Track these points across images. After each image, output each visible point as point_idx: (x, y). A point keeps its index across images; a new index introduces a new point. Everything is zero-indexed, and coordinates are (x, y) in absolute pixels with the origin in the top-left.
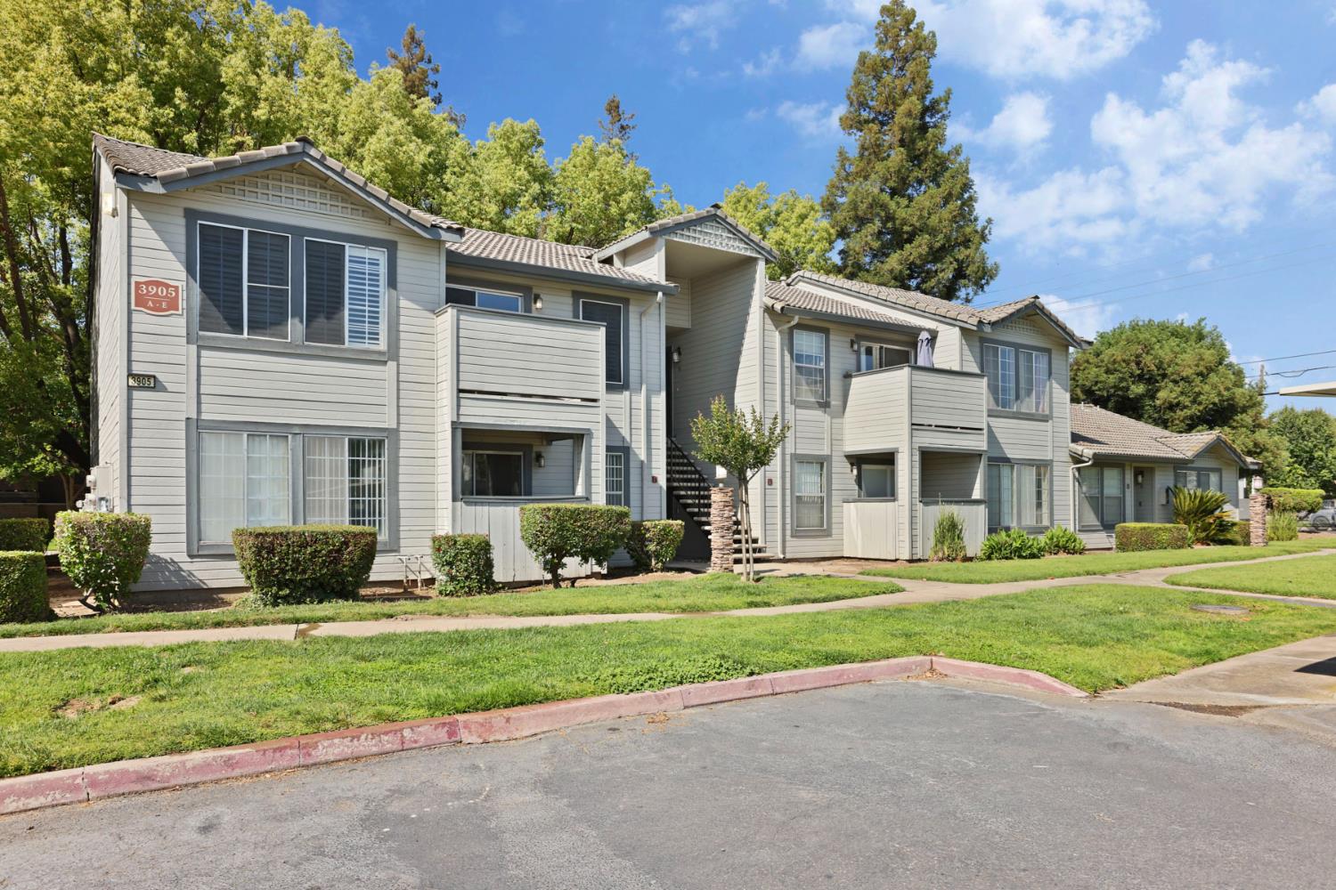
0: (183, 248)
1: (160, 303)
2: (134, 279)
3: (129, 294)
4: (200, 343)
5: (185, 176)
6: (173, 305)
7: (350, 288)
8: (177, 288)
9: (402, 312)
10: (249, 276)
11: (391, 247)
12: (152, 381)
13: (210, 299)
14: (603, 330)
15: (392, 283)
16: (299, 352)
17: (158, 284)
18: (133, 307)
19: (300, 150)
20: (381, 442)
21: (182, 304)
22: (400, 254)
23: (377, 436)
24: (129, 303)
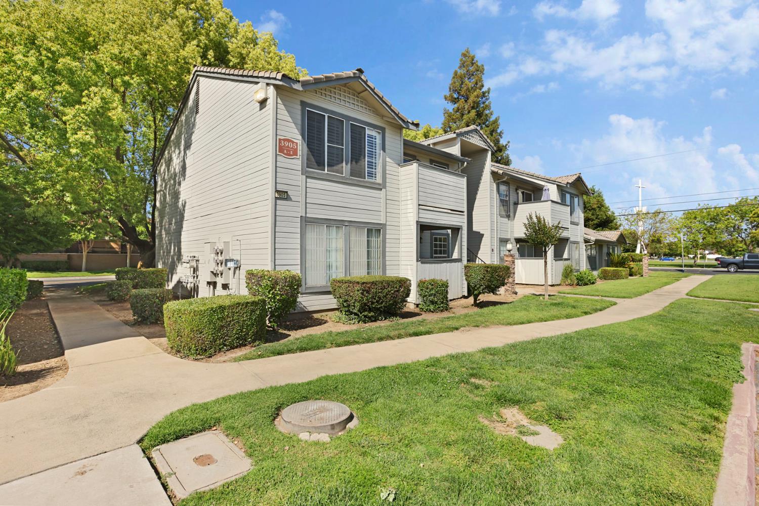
0: (299, 122)
1: (290, 151)
2: (278, 137)
3: (276, 145)
4: (307, 175)
5: (311, 82)
6: (295, 153)
7: (368, 150)
8: (297, 143)
9: (388, 164)
10: (328, 140)
11: (383, 130)
12: (286, 194)
13: (311, 152)
14: (465, 179)
15: (384, 149)
16: (347, 182)
17: (289, 141)
18: (278, 153)
19: (357, 75)
20: (380, 230)
21: (299, 153)
22: (387, 135)
23: (378, 227)
24: (276, 150)
